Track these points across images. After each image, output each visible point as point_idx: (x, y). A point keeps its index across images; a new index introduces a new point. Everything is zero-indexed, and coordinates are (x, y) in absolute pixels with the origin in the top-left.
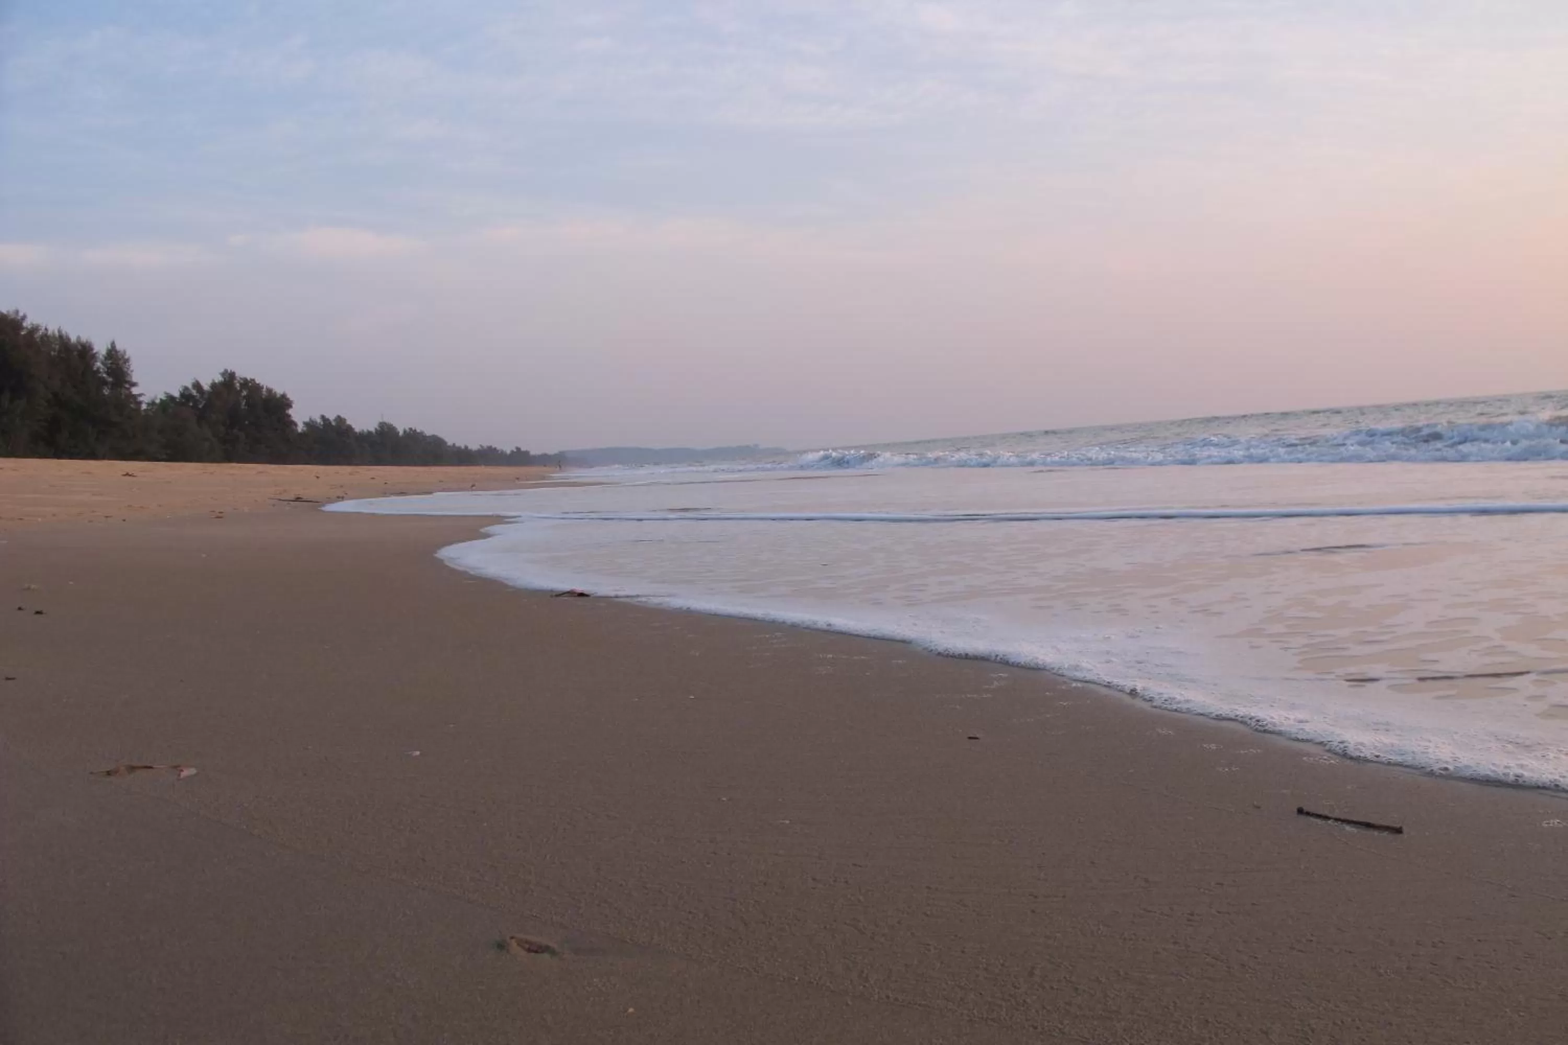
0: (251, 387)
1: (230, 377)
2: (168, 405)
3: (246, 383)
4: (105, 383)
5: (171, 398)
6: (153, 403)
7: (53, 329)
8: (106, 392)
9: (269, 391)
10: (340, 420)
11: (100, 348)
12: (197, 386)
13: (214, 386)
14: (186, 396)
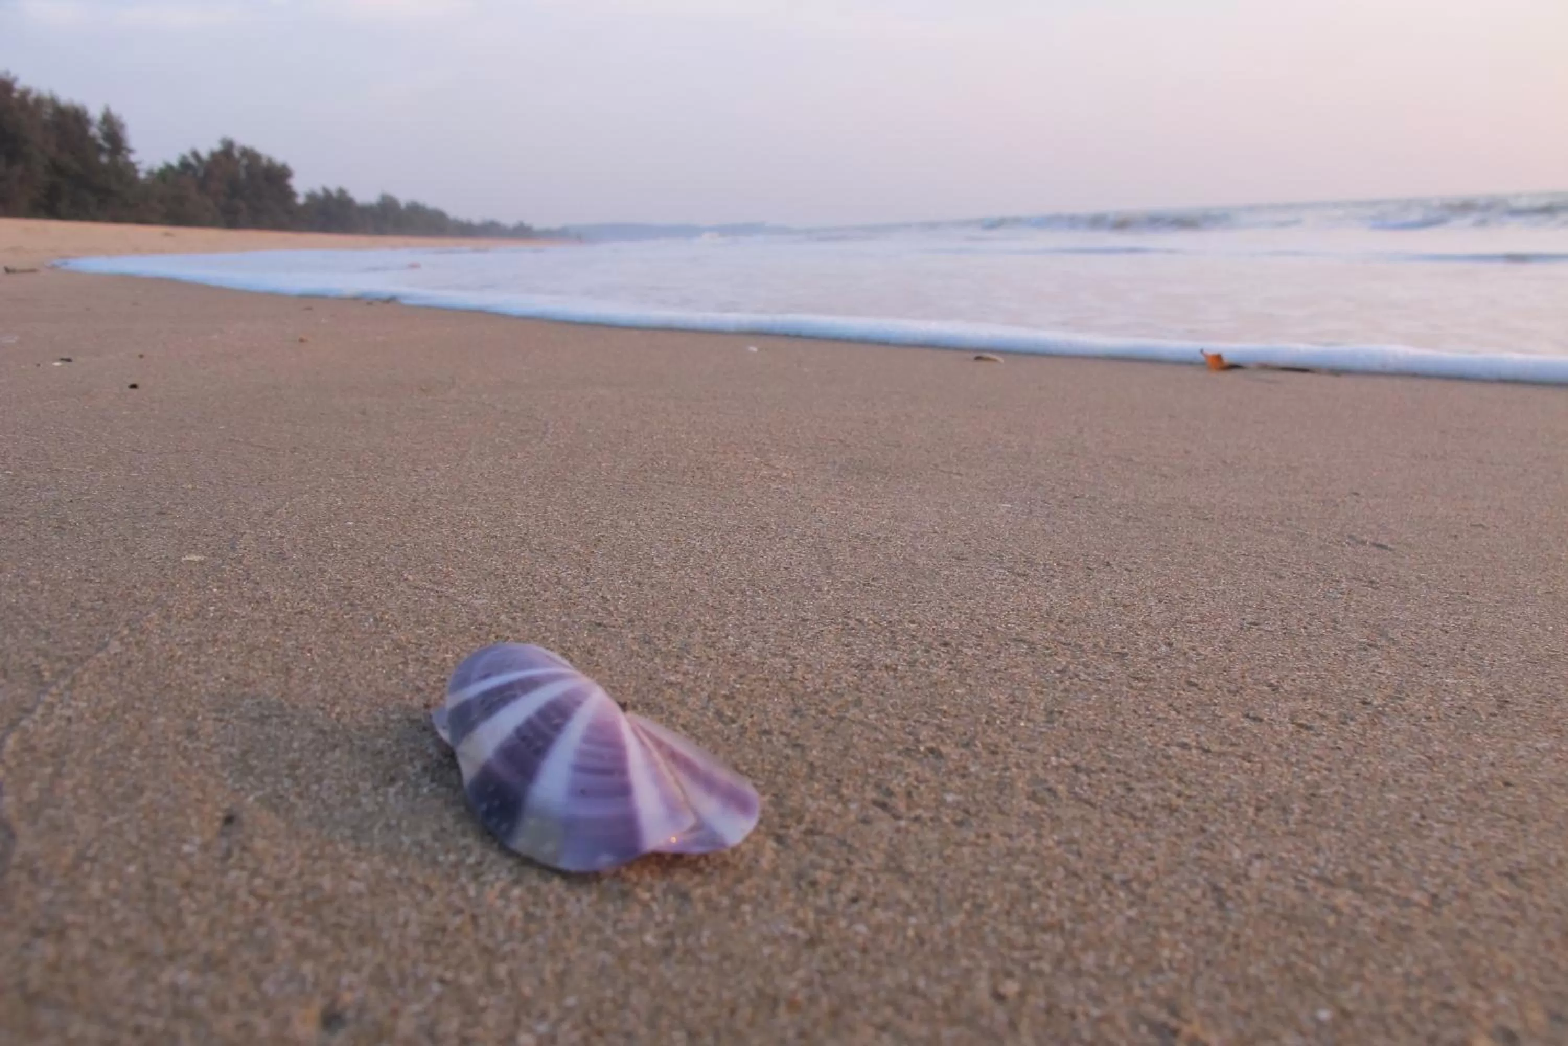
0: (251, 156)
1: (228, 147)
2: (166, 175)
3: (246, 153)
4: (100, 149)
5: (169, 168)
6: (150, 173)
7: (46, 94)
8: (104, 159)
9: (270, 160)
10: (342, 192)
11: (95, 112)
12: (196, 155)
13: (214, 155)
14: (185, 164)
